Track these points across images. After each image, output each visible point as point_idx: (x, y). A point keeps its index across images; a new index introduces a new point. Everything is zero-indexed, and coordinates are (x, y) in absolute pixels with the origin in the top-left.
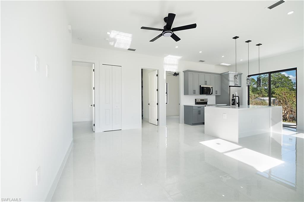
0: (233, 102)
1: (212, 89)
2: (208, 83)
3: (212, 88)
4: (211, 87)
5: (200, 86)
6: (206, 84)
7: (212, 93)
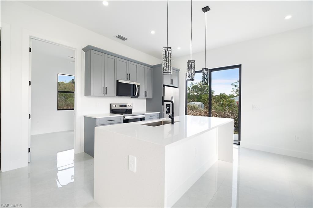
0: (168, 109)
1: (139, 89)
2: (131, 77)
3: (138, 86)
4: (136, 84)
5: (117, 81)
6: (128, 79)
7: (138, 95)
